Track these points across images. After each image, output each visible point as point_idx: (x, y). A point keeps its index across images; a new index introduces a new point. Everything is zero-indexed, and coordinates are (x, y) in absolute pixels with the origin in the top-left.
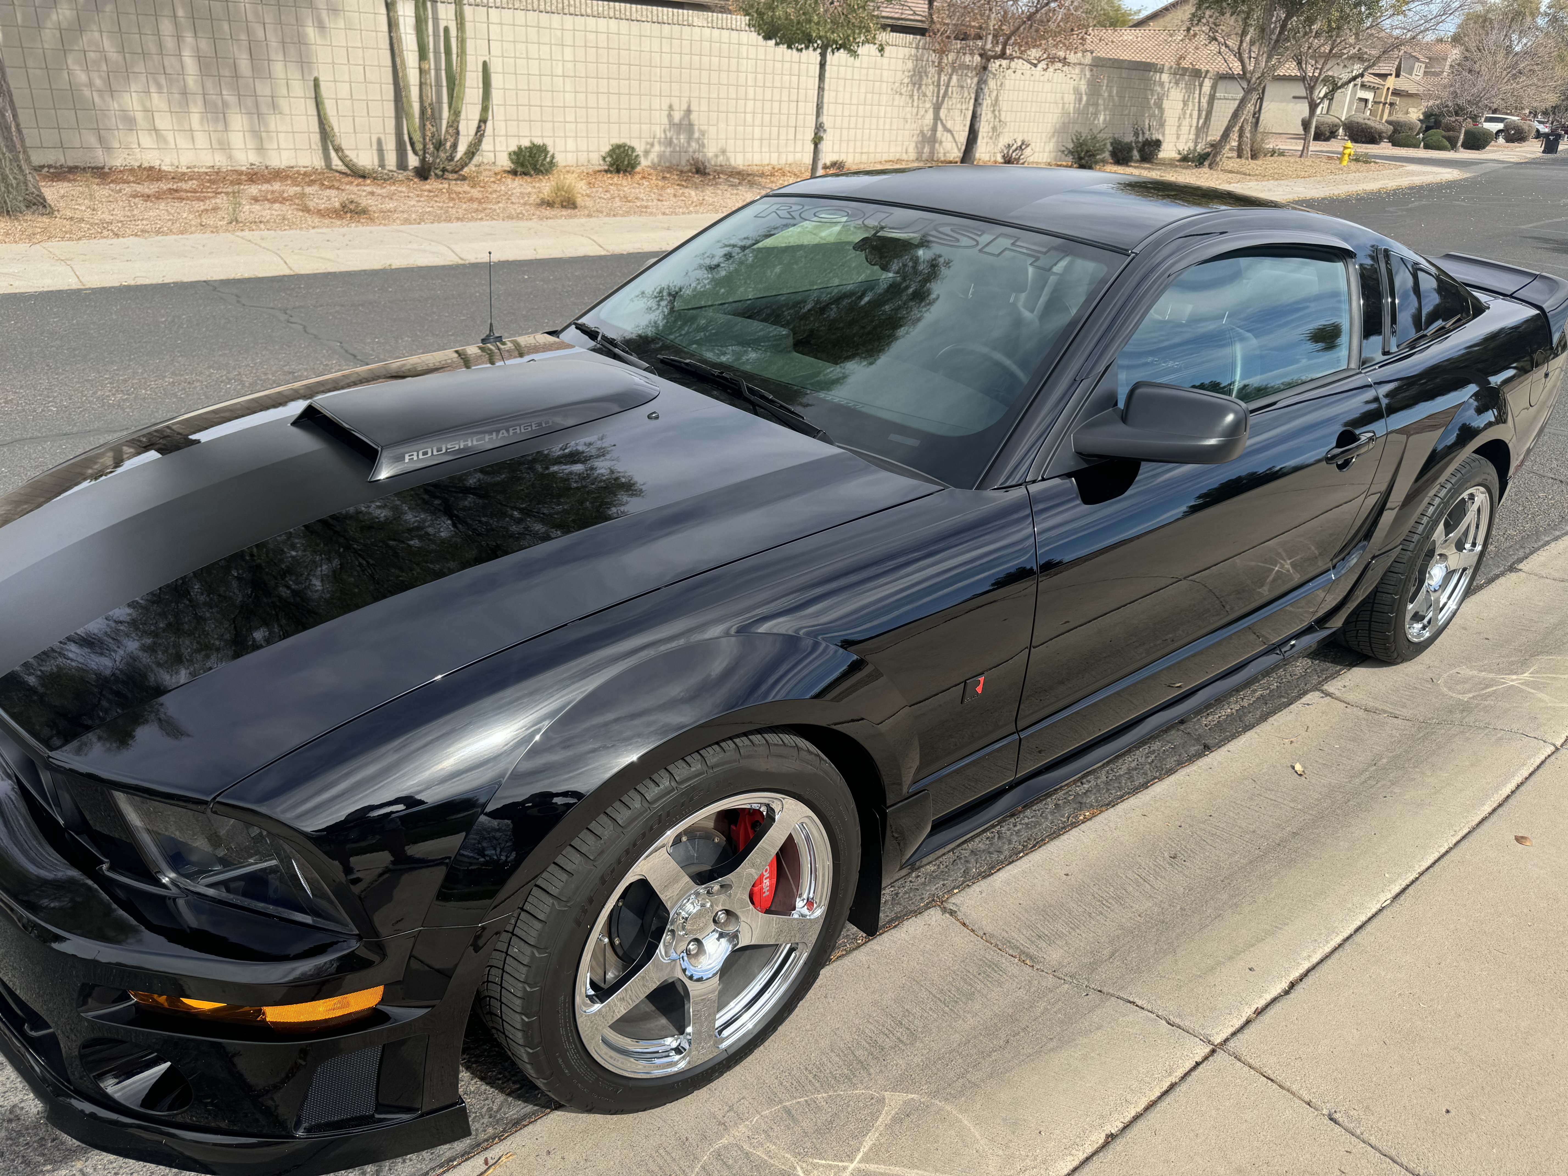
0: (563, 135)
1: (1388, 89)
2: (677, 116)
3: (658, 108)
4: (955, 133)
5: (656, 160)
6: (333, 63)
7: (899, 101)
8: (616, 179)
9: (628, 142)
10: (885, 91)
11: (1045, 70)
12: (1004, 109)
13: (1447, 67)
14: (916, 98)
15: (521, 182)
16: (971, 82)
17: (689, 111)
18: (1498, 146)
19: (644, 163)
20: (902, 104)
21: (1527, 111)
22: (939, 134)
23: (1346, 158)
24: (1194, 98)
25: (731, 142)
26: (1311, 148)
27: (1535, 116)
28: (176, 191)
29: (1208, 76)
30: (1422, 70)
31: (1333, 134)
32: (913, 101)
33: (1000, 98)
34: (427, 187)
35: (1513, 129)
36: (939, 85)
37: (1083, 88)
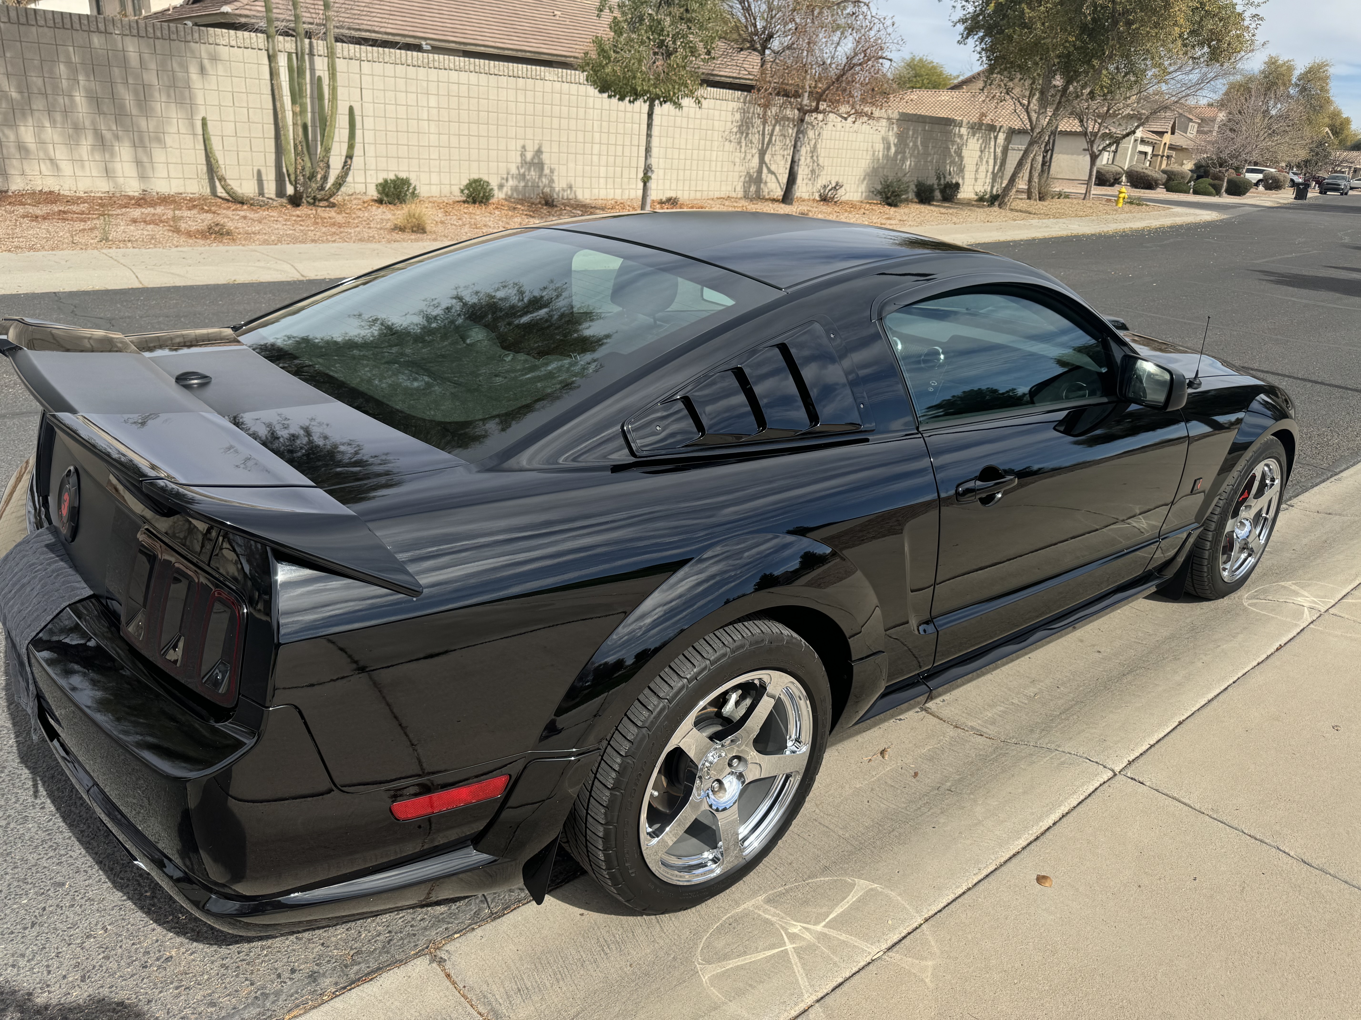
0: (428, 170)
1: (1165, 144)
2: (529, 156)
3: (514, 148)
4: (778, 175)
5: (509, 193)
6: (220, 105)
7: (729, 147)
8: (472, 208)
9: (485, 178)
10: (716, 139)
11: (854, 122)
12: (822, 155)
13: (1216, 128)
14: (743, 144)
15: (384, 210)
16: (791, 131)
17: (539, 152)
18: (1258, 193)
19: (499, 195)
20: (731, 150)
21: (1283, 164)
22: (764, 176)
23: (1121, 200)
24: (989, 148)
25: (579, 180)
26: (1092, 192)
27: (1291, 168)
28: (64, 212)
29: (1002, 130)
30: (1195, 130)
31: (1116, 181)
32: (741, 147)
33: (818, 146)
34: (298, 213)
35: (1271, 179)
36: (763, 134)
37: (893, 140)
